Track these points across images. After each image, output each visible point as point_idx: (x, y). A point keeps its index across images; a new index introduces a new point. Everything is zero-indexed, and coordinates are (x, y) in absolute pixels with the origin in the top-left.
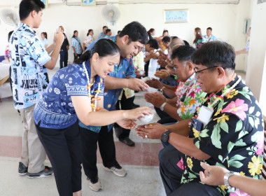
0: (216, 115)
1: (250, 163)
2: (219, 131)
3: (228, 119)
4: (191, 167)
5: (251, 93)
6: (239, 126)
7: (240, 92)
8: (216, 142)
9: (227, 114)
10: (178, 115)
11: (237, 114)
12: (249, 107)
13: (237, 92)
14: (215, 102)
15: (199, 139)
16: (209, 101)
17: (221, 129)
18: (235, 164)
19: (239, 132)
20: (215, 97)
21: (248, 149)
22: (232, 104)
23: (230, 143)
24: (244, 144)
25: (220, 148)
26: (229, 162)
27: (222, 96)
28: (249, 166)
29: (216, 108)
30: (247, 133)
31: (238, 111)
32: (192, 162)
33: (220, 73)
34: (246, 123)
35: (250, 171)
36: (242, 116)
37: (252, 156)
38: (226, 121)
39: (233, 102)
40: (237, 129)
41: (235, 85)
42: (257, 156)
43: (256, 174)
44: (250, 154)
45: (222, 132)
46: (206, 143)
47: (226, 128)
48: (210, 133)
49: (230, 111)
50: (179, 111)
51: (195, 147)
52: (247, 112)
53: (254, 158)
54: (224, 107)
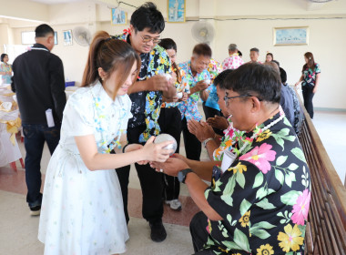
1: (281, 233)
2: (234, 186)
3: (245, 170)
6: (259, 180)
7: (274, 135)
9: (244, 163)
12: (277, 156)
17: (237, 183)
18: (260, 233)
21: (280, 214)
23: (245, 200)
24: (272, 206)
26: (251, 229)
28: (279, 238)
30: (271, 191)
31: (260, 160)
33: (254, 105)
34: (270, 179)
35: (281, 245)
36: (264, 167)
37: (285, 224)
38: (244, 172)
40: (256, 185)
42: (293, 225)
43: (291, 250)
44: (283, 222)
45: (237, 187)
47: (242, 181)
48: (222, 187)
49: (249, 159)
52: (273, 163)
53: (288, 228)
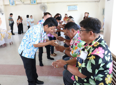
0: (89, 55)
1: (106, 78)
2: (90, 64)
3: (95, 58)
4: (77, 80)
5: (106, 44)
6: (100, 61)
7: (100, 43)
8: (89, 69)
9: (94, 55)
10: (70, 55)
11: (99, 55)
13: (99, 43)
14: (89, 48)
15: (81, 68)
16: (85, 48)
17: (92, 63)
19: (100, 64)
20: (88, 46)
21: (105, 71)
22: (97, 50)
23: (96, 70)
24: (103, 69)
25: (92, 72)
26: (95, 78)
27: (92, 45)
28: (106, 80)
29: (89, 52)
30: (104, 64)
31: (100, 53)
32: (77, 78)
34: (104, 59)
35: (106, 82)
36: (101, 56)
37: (107, 74)
38: (94, 59)
39: (97, 49)
40: (99, 63)
41: (98, 40)
42: (109, 74)
43: (109, 83)
44: (106, 73)
45: (92, 64)
46: (84, 70)
47: (94, 62)
48: (86, 65)
49: (95, 54)
50: (71, 53)
51: (79, 72)
52: (104, 54)
54: (93, 51)
